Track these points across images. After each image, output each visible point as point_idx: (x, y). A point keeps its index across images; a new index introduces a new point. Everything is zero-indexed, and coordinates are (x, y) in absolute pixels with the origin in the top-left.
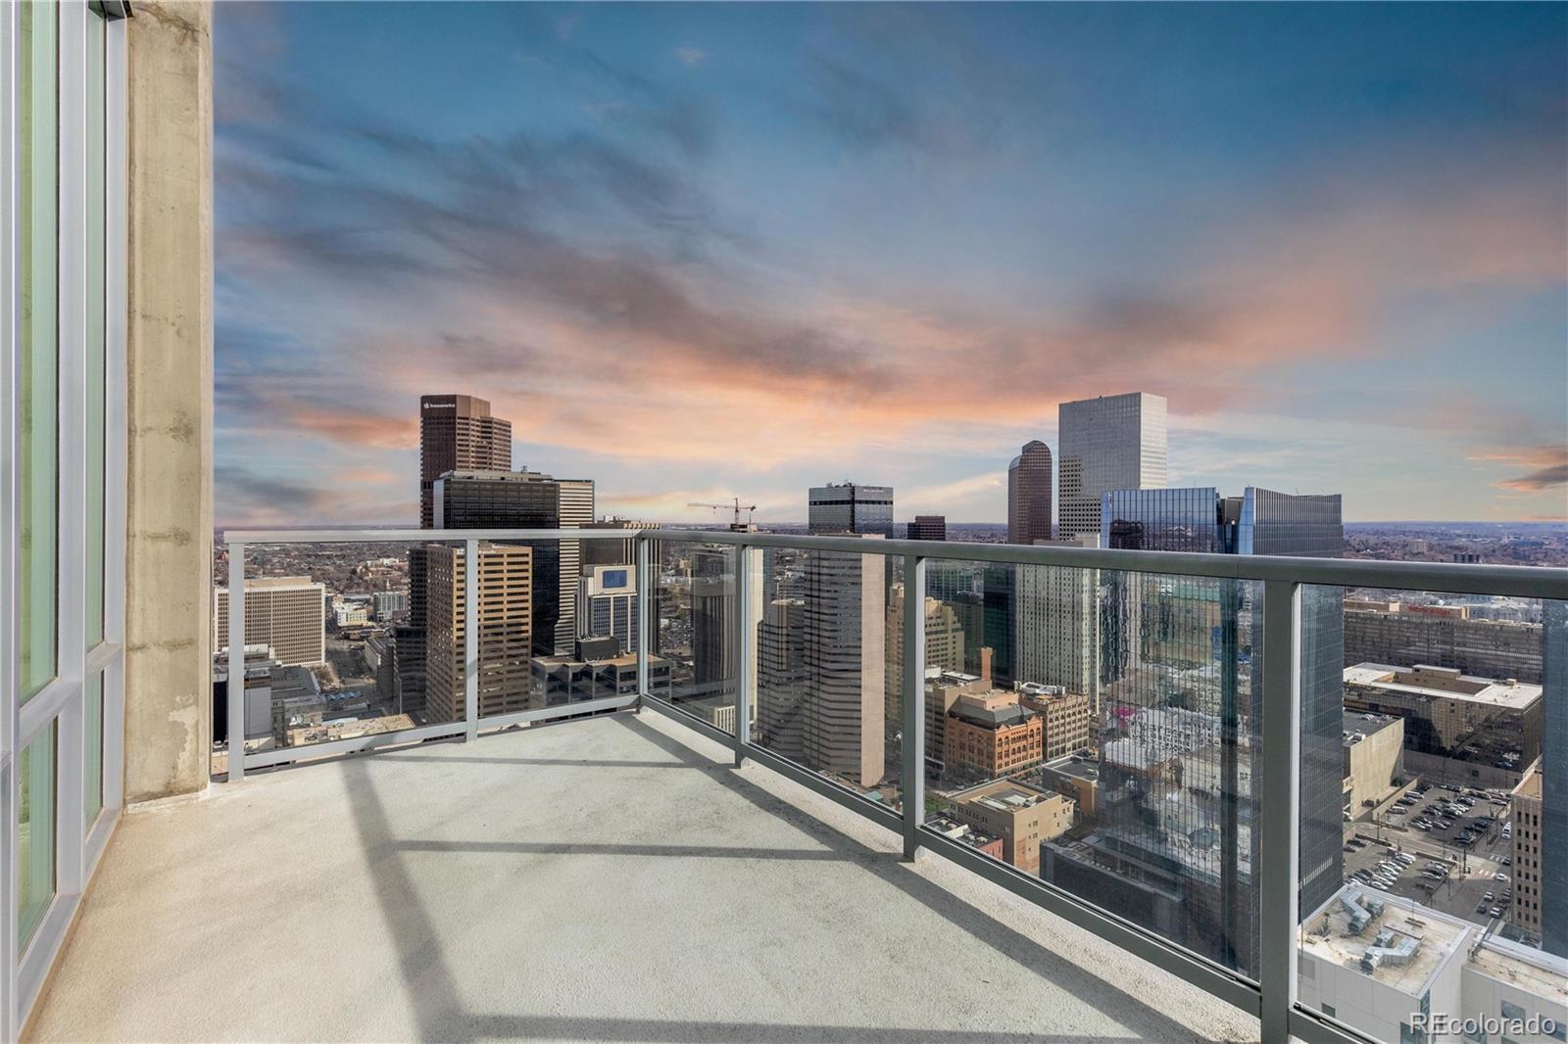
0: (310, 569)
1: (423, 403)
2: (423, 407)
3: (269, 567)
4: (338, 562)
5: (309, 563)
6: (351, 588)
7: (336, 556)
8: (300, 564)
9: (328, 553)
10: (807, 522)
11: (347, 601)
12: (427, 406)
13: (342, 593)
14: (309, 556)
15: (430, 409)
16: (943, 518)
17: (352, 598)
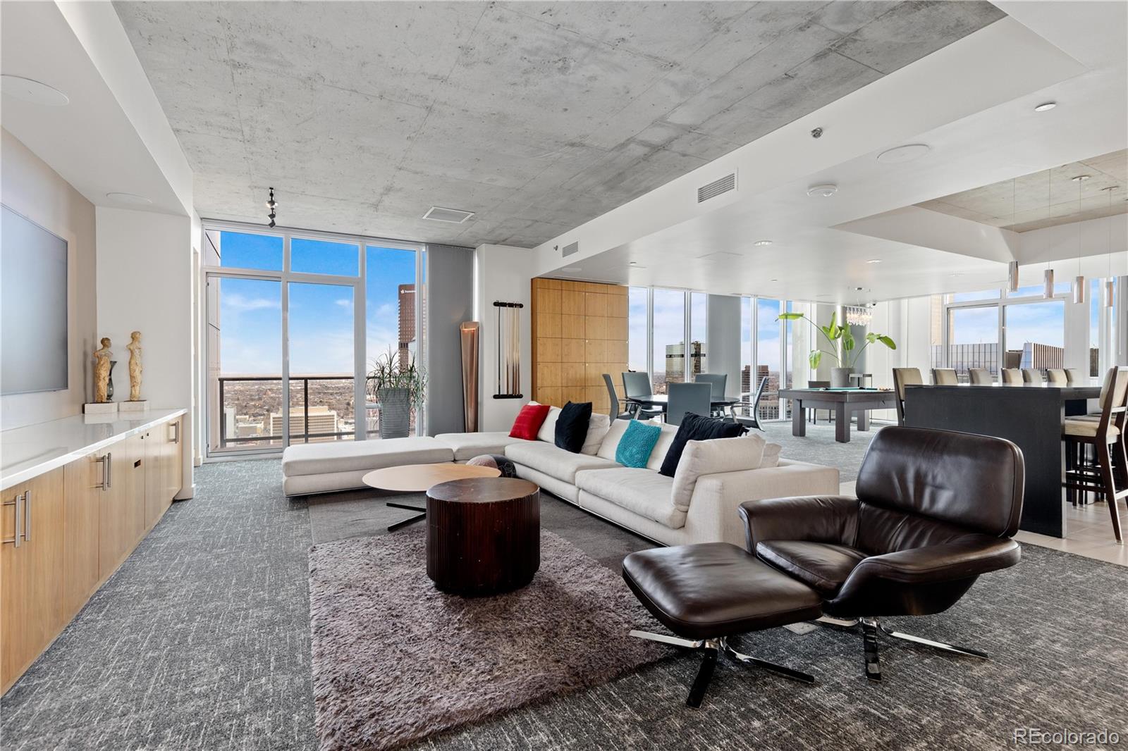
0: (321, 401)
1: (400, 290)
2: (400, 293)
3: (295, 400)
4: (338, 398)
5: (320, 398)
6: (347, 415)
7: (336, 393)
8: (315, 398)
9: (331, 391)
10: (665, 371)
11: (346, 423)
12: (402, 292)
13: (342, 418)
14: (319, 393)
15: (405, 293)
16: (767, 367)
17: (349, 421)
